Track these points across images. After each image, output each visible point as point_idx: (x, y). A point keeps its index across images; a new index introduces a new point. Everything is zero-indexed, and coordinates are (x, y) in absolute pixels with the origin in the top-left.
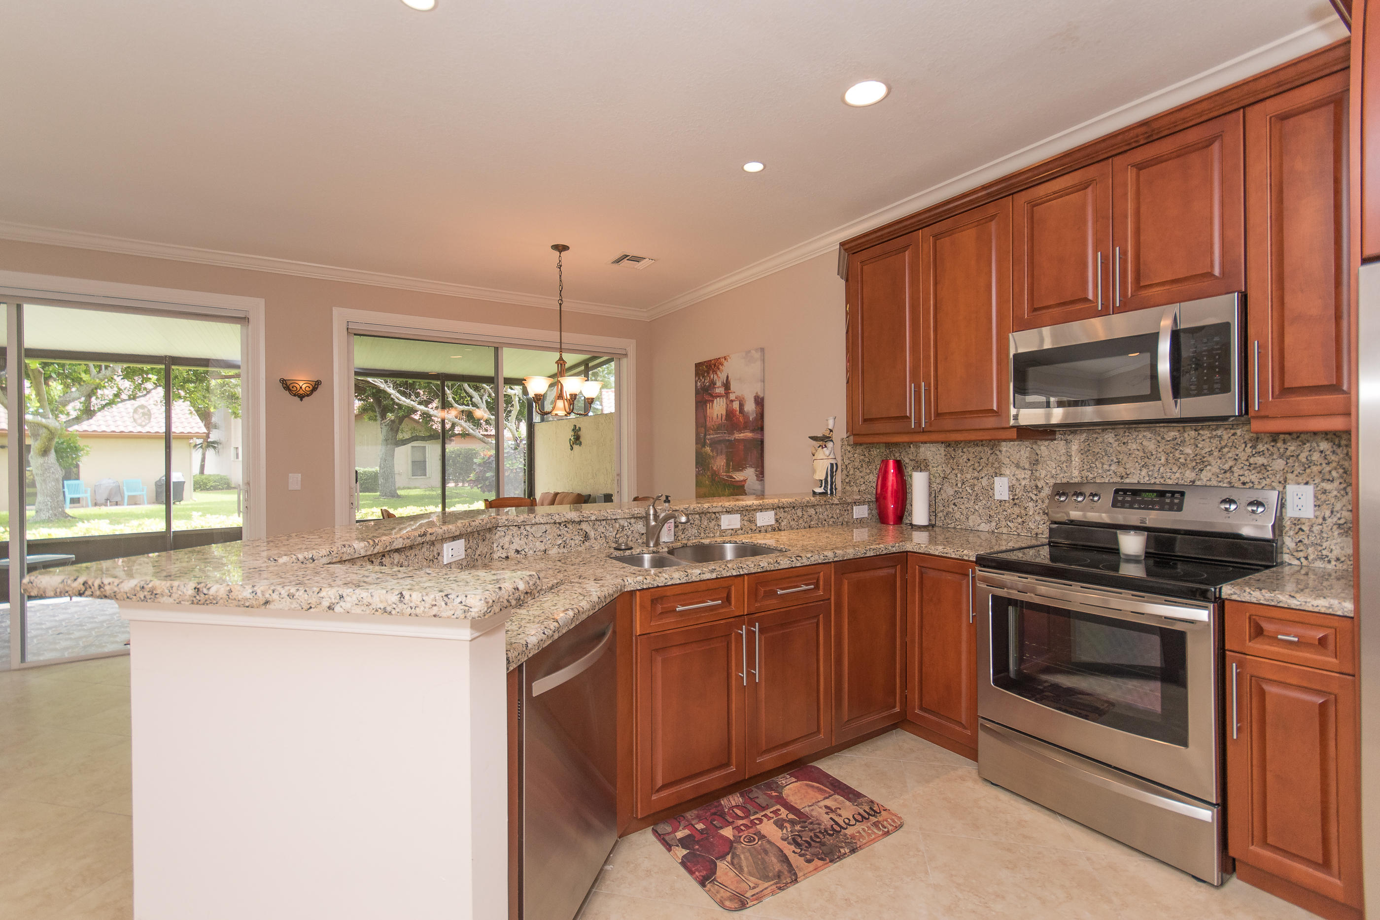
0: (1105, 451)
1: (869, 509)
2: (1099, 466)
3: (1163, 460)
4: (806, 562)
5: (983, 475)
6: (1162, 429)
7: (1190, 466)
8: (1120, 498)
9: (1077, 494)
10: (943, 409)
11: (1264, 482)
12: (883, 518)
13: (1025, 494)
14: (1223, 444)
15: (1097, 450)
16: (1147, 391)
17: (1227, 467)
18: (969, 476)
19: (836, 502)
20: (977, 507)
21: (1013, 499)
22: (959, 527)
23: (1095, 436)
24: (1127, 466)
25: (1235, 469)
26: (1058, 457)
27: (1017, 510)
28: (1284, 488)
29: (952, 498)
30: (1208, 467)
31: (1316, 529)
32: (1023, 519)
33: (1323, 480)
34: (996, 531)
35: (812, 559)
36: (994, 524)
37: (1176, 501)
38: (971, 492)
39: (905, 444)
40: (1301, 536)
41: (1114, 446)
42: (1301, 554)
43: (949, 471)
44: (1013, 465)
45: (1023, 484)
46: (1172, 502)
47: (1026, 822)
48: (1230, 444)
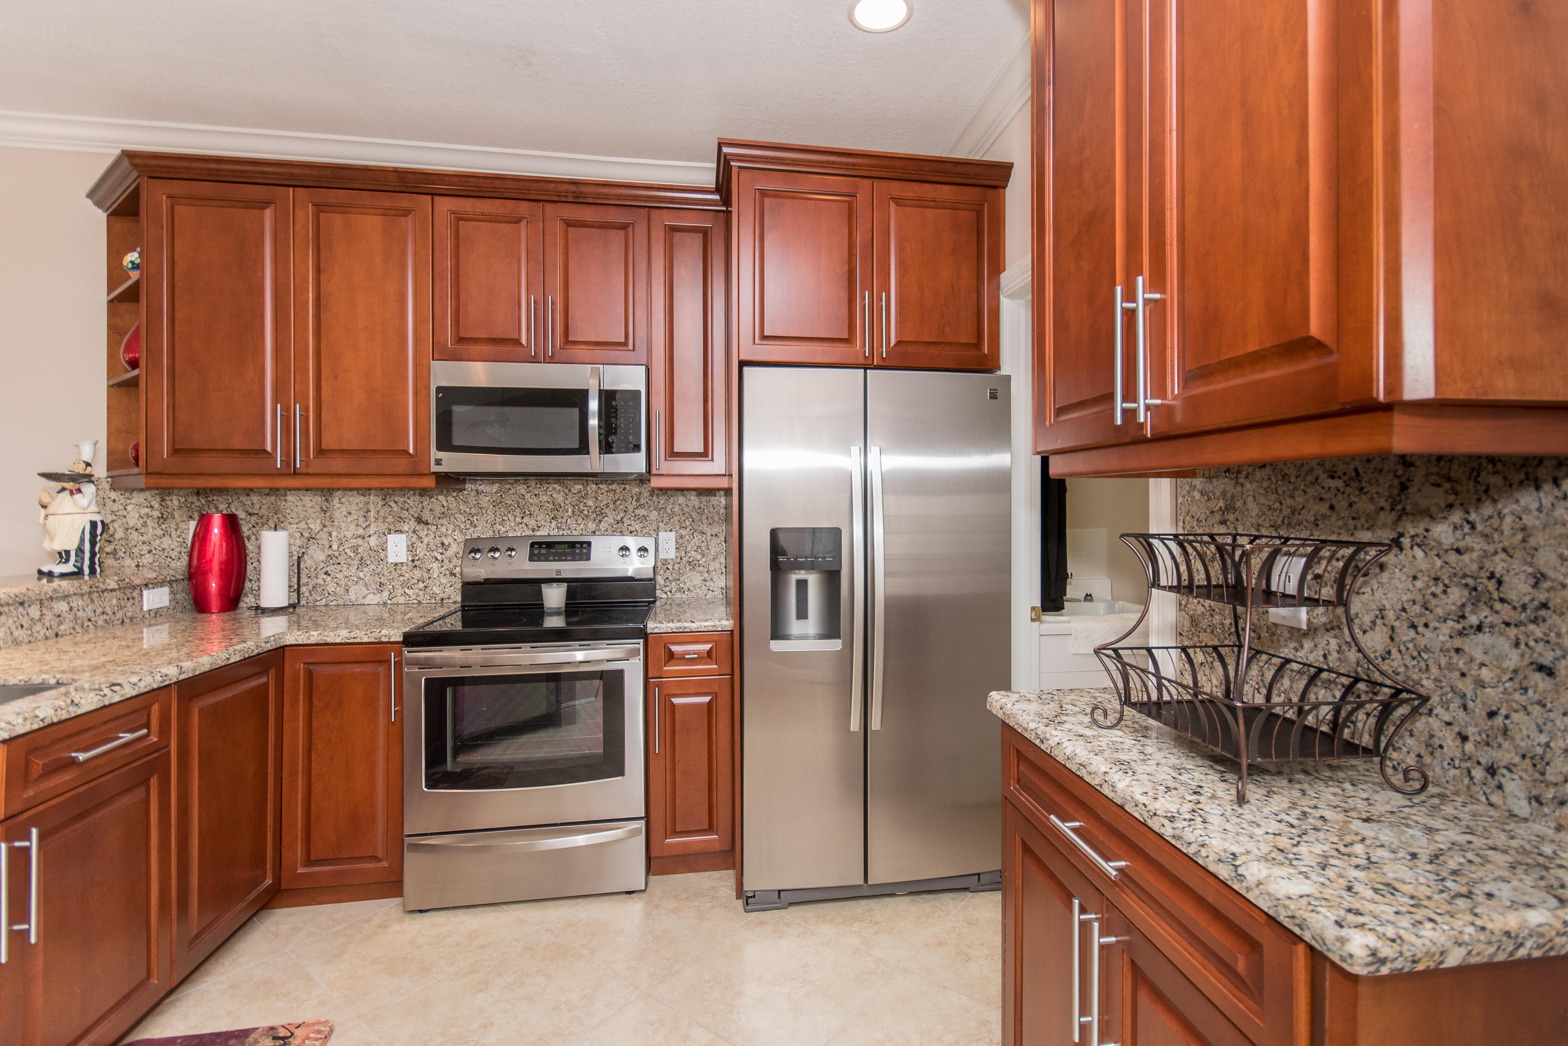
0: (518, 503)
1: (172, 593)
2: (511, 518)
3: (570, 513)
4: (129, 692)
5: (372, 532)
6: (569, 482)
7: (592, 518)
8: (536, 552)
9: (494, 550)
10: (328, 443)
11: (645, 530)
12: (200, 604)
13: (428, 554)
14: (617, 497)
15: (509, 502)
16: (576, 445)
17: (619, 518)
18: (349, 534)
19: (113, 585)
20: (361, 575)
21: (413, 561)
22: (334, 603)
23: (508, 486)
24: (539, 519)
25: (625, 520)
26: (468, 510)
27: (417, 574)
28: (657, 535)
29: (323, 565)
30: (606, 518)
31: (677, 566)
32: (425, 584)
33: (681, 528)
34: (389, 602)
35: (142, 684)
36: (386, 594)
37: (585, 551)
38: (352, 555)
39: (239, 491)
40: (668, 574)
41: (526, 497)
42: (668, 589)
43: (318, 528)
44: (413, 520)
45: (426, 542)
46: (581, 552)
47: (475, 931)
48: (621, 498)
